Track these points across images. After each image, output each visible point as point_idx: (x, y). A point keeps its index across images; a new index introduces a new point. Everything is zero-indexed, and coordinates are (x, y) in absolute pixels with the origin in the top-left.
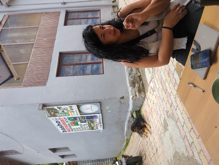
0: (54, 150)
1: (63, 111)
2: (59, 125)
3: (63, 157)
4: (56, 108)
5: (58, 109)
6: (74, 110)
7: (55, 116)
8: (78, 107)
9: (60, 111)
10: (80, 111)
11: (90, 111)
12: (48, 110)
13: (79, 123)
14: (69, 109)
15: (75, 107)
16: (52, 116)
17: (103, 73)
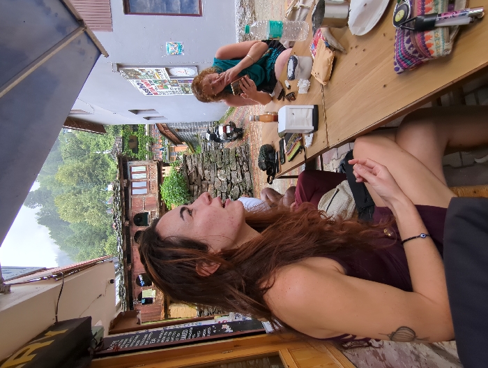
0: (136, 112)
1: (147, 74)
2: (141, 87)
3: (148, 118)
4: (137, 69)
5: (140, 72)
6: (162, 74)
7: (135, 78)
8: (168, 70)
9: (143, 74)
10: (169, 74)
11: (185, 75)
12: (126, 72)
13: (169, 86)
14: (155, 72)
15: (163, 70)
16: (131, 77)
17: (200, 15)
